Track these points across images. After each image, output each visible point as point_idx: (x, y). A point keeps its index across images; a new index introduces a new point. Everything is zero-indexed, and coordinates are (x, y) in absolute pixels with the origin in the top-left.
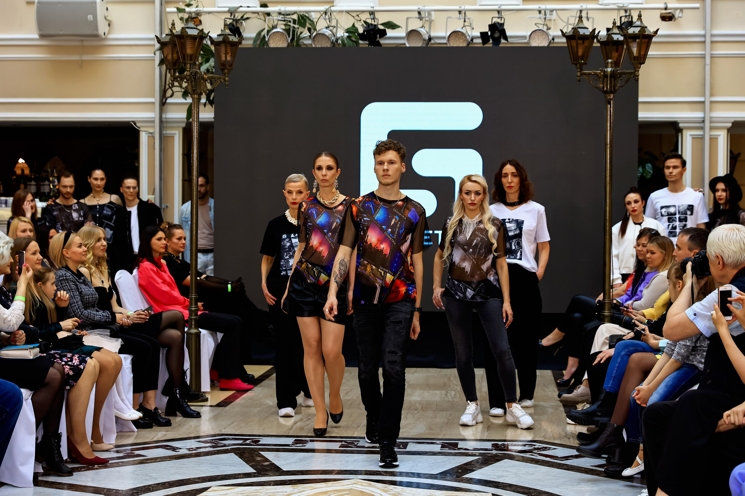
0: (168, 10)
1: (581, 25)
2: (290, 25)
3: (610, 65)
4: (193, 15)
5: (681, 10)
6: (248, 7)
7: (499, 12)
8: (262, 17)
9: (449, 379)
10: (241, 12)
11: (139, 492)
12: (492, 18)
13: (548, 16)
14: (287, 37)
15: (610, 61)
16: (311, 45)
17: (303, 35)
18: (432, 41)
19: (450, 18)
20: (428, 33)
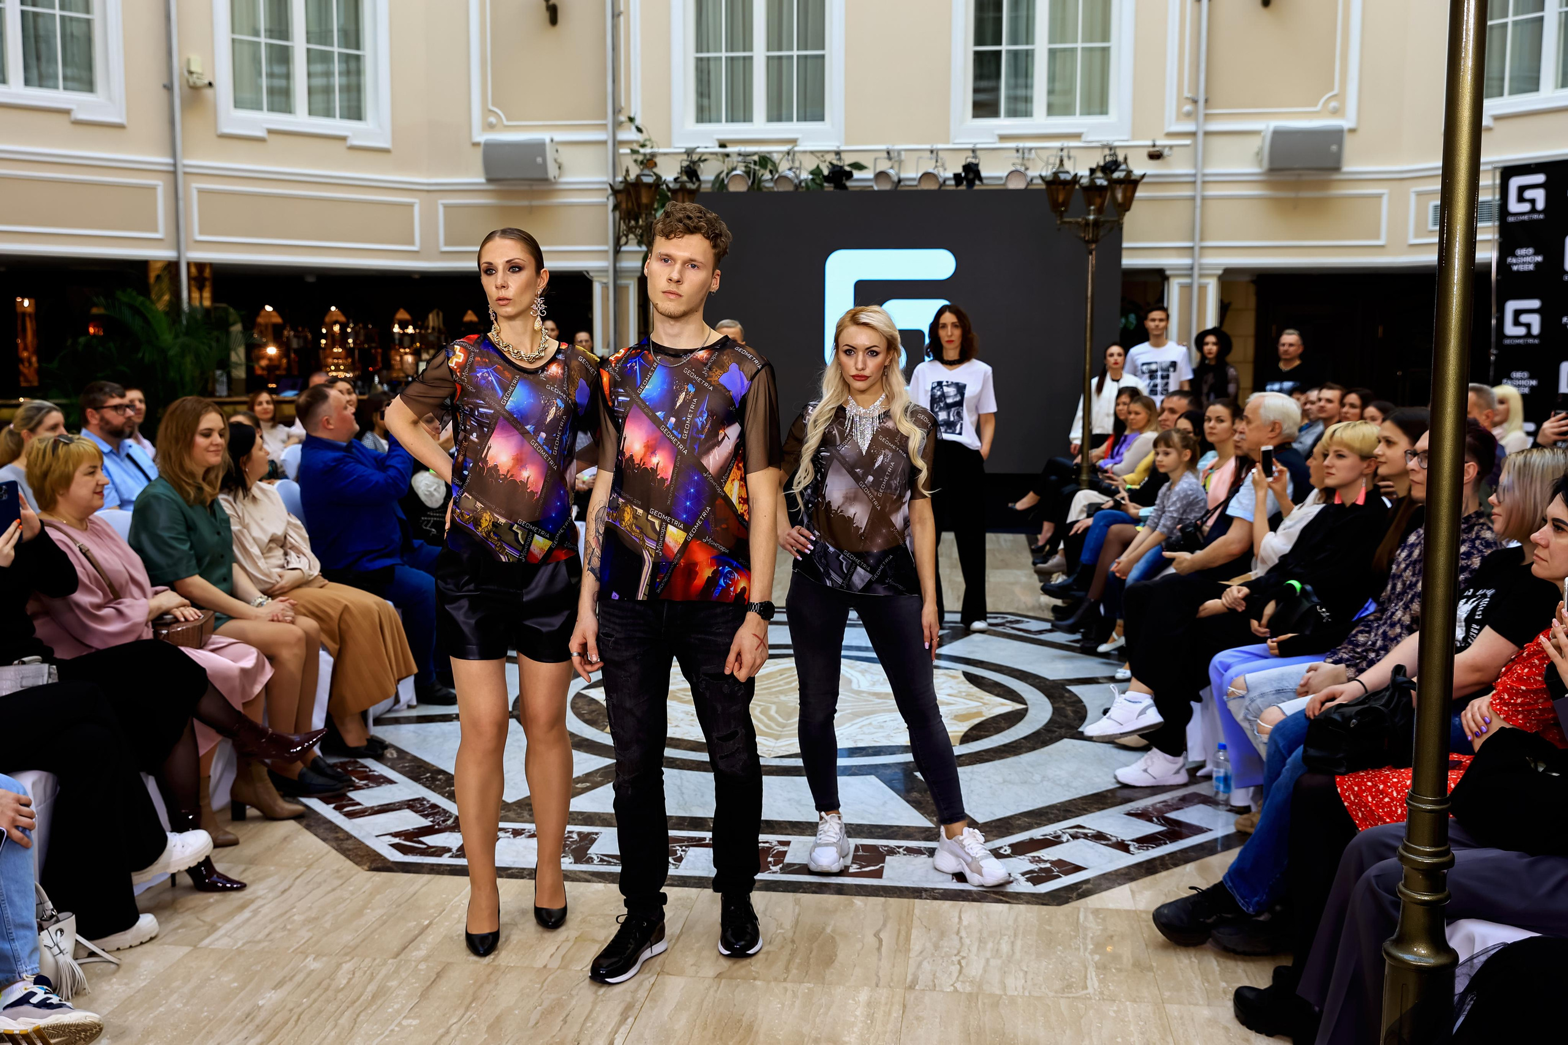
0: (622, 151)
1: (1061, 169)
2: (750, 167)
3: (1092, 212)
4: (648, 157)
5: (1171, 147)
6: (706, 148)
7: (974, 151)
8: (721, 158)
10: (699, 153)
12: (966, 158)
13: (1026, 155)
14: (748, 179)
15: (1092, 208)
16: (772, 189)
17: (765, 178)
18: (902, 184)
19: (920, 158)
20: (898, 174)
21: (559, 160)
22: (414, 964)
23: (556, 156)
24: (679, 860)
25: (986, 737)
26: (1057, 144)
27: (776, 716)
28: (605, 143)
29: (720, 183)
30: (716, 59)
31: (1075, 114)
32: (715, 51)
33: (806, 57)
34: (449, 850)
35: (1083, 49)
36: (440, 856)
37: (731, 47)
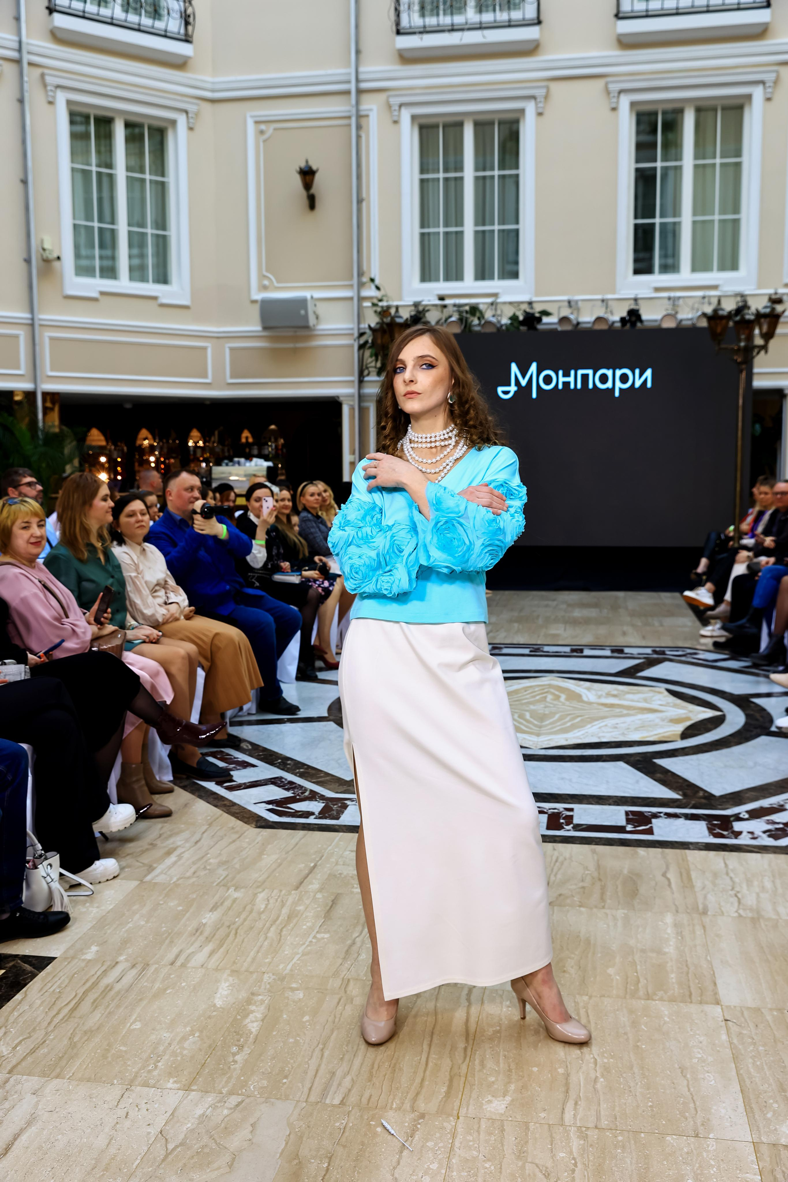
0: (365, 305)
1: (719, 308)
2: (463, 315)
3: (742, 341)
4: (385, 308)
6: (429, 301)
7: (636, 300)
10: (423, 305)
12: (630, 305)
13: (676, 303)
14: (461, 323)
15: (742, 336)
16: (480, 331)
17: (474, 323)
18: (580, 326)
19: (593, 306)
20: (577, 318)
21: (317, 312)
22: (312, 894)
23: (315, 309)
25: (700, 734)
26: (700, 293)
28: (351, 299)
30: (434, 233)
31: (713, 270)
32: (434, 227)
33: (504, 230)
34: (313, 814)
35: (719, 220)
36: (307, 818)
37: (446, 225)
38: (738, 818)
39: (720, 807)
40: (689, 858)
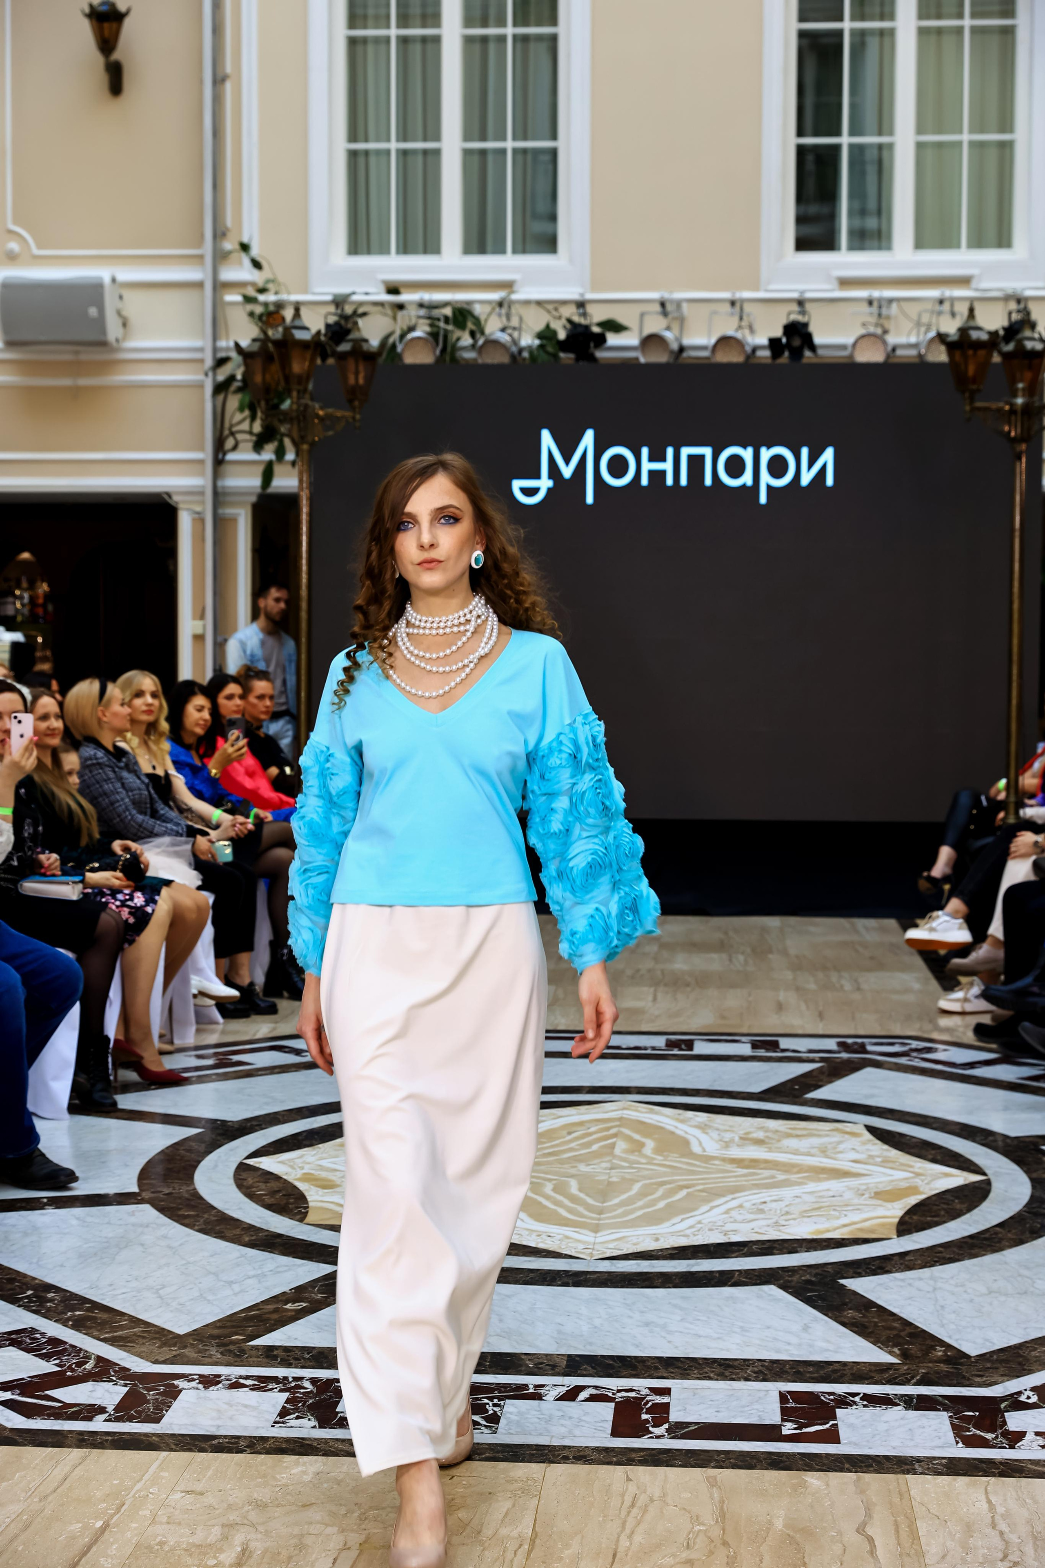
0: (228, 298)
1: (972, 324)
2: (438, 327)
3: (1020, 393)
4: (272, 308)
6: (367, 294)
7: (800, 303)
8: (389, 312)
9: (726, 933)
10: (353, 303)
11: (261, 1125)
12: (789, 314)
13: (884, 311)
14: (434, 343)
15: (1020, 385)
16: (475, 360)
17: (462, 343)
18: (685, 355)
19: (715, 313)
20: (678, 339)
21: (124, 313)
23: (120, 305)
24: (494, 1419)
25: (937, 1224)
26: (934, 293)
27: (582, 1195)
28: (200, 285)
29: (388, 349)
30: (378, 152)
31: (958, 246)
32: (378, 140)
33: (525, 151)
34: (102, 1410)
35: (972, 144)
36: (90, 1419)
37: (403, 137)
38: (1016, 1403)
39: (978, 1379)
40: (912, 1493)
